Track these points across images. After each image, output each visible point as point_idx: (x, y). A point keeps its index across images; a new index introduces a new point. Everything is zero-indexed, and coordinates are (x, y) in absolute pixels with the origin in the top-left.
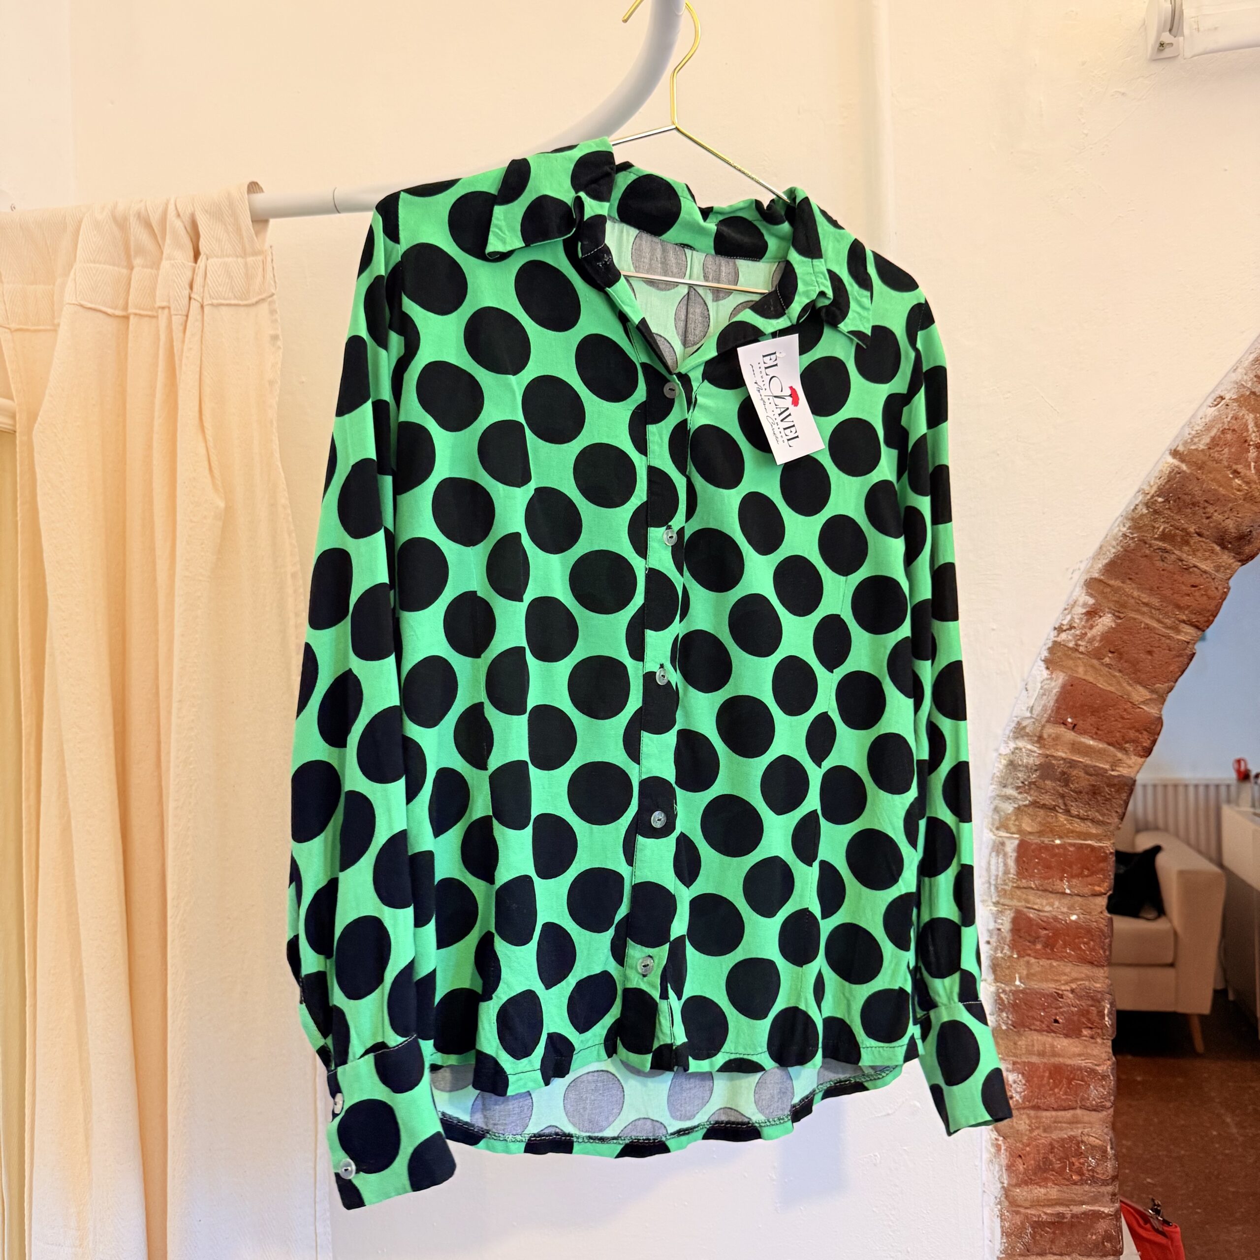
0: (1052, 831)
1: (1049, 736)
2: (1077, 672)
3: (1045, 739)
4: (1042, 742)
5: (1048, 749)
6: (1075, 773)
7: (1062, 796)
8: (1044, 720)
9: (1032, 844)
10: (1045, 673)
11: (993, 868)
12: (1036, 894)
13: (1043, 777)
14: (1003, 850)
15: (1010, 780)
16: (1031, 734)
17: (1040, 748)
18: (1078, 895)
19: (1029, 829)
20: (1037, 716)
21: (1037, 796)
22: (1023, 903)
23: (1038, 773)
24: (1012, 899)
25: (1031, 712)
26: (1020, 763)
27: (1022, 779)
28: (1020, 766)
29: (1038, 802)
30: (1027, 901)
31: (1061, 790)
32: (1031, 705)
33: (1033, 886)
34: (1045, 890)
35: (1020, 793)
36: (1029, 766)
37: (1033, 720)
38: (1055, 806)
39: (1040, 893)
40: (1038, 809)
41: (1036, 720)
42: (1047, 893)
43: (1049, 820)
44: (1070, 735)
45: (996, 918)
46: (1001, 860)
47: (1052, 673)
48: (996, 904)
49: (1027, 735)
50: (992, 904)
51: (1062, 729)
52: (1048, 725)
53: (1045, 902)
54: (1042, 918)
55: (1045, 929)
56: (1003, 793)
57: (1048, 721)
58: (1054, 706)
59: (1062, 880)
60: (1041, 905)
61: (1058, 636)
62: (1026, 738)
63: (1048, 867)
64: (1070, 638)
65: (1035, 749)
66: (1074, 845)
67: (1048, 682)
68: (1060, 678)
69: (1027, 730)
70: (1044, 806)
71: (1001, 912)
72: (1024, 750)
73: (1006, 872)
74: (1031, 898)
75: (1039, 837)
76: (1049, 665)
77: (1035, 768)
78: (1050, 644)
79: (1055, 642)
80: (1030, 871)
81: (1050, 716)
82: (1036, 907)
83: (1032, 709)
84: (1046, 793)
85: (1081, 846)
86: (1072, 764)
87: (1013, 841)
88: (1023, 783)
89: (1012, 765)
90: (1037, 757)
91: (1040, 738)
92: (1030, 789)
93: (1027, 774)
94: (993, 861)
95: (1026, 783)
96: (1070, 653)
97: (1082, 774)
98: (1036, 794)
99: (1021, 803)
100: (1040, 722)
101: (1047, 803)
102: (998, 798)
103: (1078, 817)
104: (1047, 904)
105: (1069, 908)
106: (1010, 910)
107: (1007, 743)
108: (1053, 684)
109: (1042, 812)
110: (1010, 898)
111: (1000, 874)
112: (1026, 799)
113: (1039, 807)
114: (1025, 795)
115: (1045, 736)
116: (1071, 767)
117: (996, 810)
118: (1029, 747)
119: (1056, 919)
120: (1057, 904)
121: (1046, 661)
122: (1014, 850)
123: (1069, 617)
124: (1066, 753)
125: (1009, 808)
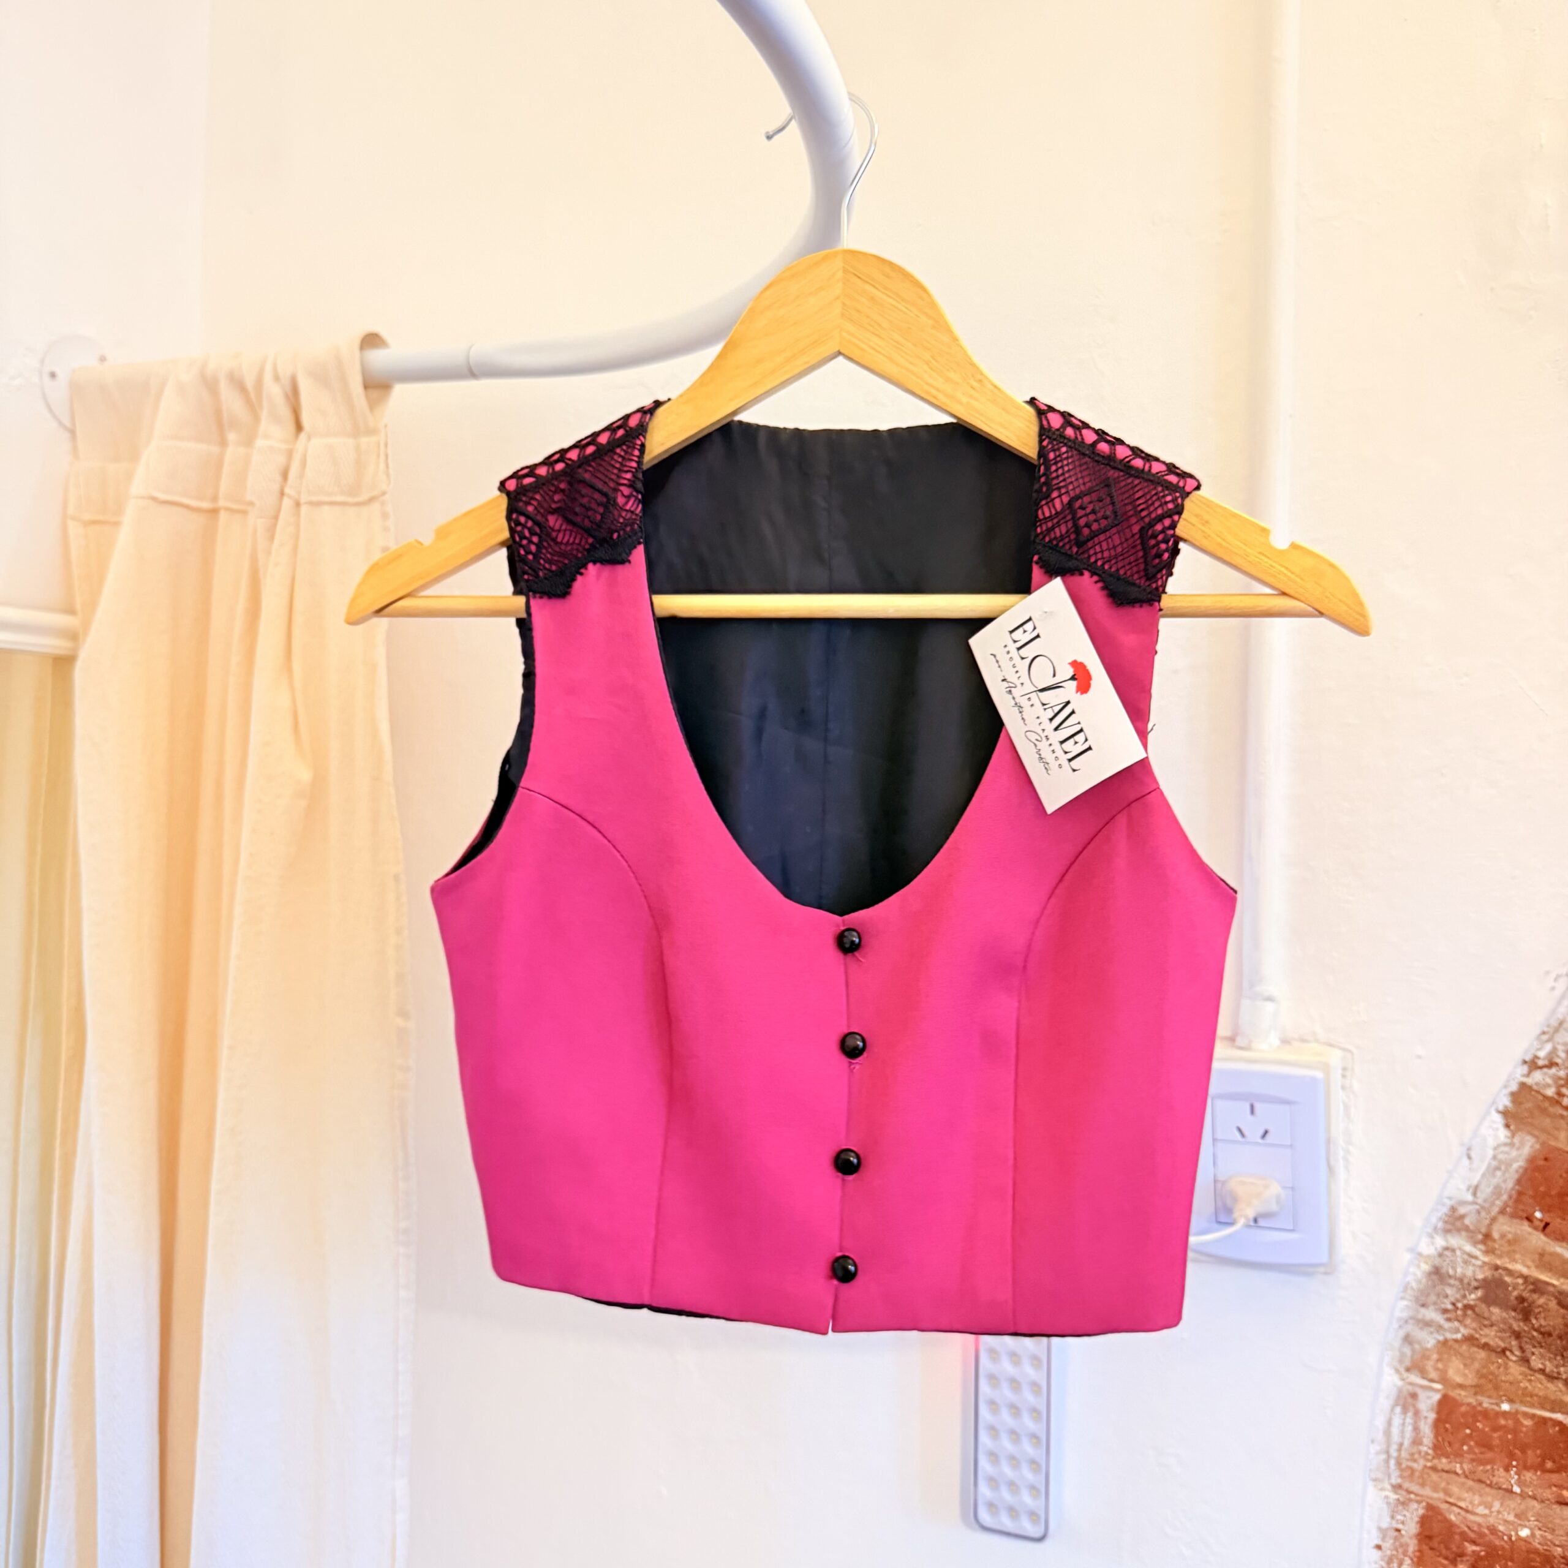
0: (1497, 1388)
1: (1503, 1236)
2: (1556, 1139)
3: (1494, 1241)
4: (1490, 1243)
5: (1500, 1257)
6: (1541, 1301)
7: (1517, 1335)
8: (1495, 1210)
9: (1462, 1405)
10: (1503, 1134)
11: (1395, 1431)
12: (1463, 1484)
13: (1487, 1300)
14: (1414, 1406)
15: (1433, 1298)
16: (1471, 1227)
17: (1487, 1252)
18: (1534, 1498)
19: (1459, 1379)
20: (1485, 1201)
21: (1475, 1329)
22: (1441, 1495)
23: (1479, 1293)
24: (1423, 1485)
25: (1475, 1194)
26: (1451, 1272)
27: (1453, 1300)
28: (1450, 1277)
29: (1477, 1339)
30: (1447, 1492)
31: (1515, 1327)
32: (1475, 1182)
33: (1459, 1471)
34: (1480, 1481)
35: (1449, 1320)
36: (1466, 1281)
37: (1477, 1207)
38: (1503, 1351)
39: (1470, 1483)
40: (1475, 1349)
41: (1483, 1207)
42: (1483, 1486)
43: (1492, 1368)
44: (1539, 1240)
45: (1393, 1511)
46: (1409, 1420)
47: (1513, 1136)
48: (1397, 1488)
49: (1467, 1229)
50: (1389, 1487)
51: (1526, 1227)
52: (1501, 1219)
53: (1477, 1499)
54: (1470, 1525)
55: (1474, 1542)
56: (1420, 1316)
57: (1502, 1212)
58: (1513, 1189)
59: (1507, 1469)
60: (1471, 1503)
61: (1528, 1075)
62: (1464, 1234)
63: (1485, 1444)
64: (1549, 1081)
65: (1478, 1253)
66: (1533, 1417)
67: (1506, 1149)
68: (1527, 1146)
69: (1467, 1221)
70: (1485, 1346)
71: (1403, 1504)
72: (1458, 1253)
73: (1417, 1441)
74: (1455, 1489)
75: (1476, 1394)
76: (1511, 1121)
77: (1475, 1284)
78: (1514, 1087)
79: (1523, 1086)
80: (1456, 1446)
81: (1506, 1205)
82: (1462, 1504)
83: (1475, 1190)
84: (1492, 1325)
85: (1545, 1420)
86: (1538, 1287)
87: (1431, 1394)
88: (1454, 1304)
89: (1437, 1274)
90: (1481, 1267)
91: (1487, 1236)
92: (1465, 1315)
93: (1462, 1292)
94: (1397, 1421)
95: (1460, 1305)
96: (1547, 1104)
97: (1553, 1304)
98: (1474, 1325)
99: (1449, 1336)
100: (1489, 1212)
101: (1491, 1343)
102: (1411, 1321)
103: (1542, 1371)
104: (1480, 1504)
105: (1517, 1516)
106: (1419, 1502)
107: (1432, 1237)
108: (1514, 1153)
109: (1482, 1354)
110: (1418, 1484)
111: (1407, 1443)
112: (1457, 1331)
113: (1478, 1346)
114: (1456, 1324)
115: (1496, 1235)
116: (1534, 1291)
117: (1407, 1339)
118: (1468, 1248)
119: (1493, 1530)
120: (1497, 1505)
121: (1505, 1113)
122: (1432, 1410)
123: (1548, 1047)
124: (1528, 1267)
125: (1430, 1340)
